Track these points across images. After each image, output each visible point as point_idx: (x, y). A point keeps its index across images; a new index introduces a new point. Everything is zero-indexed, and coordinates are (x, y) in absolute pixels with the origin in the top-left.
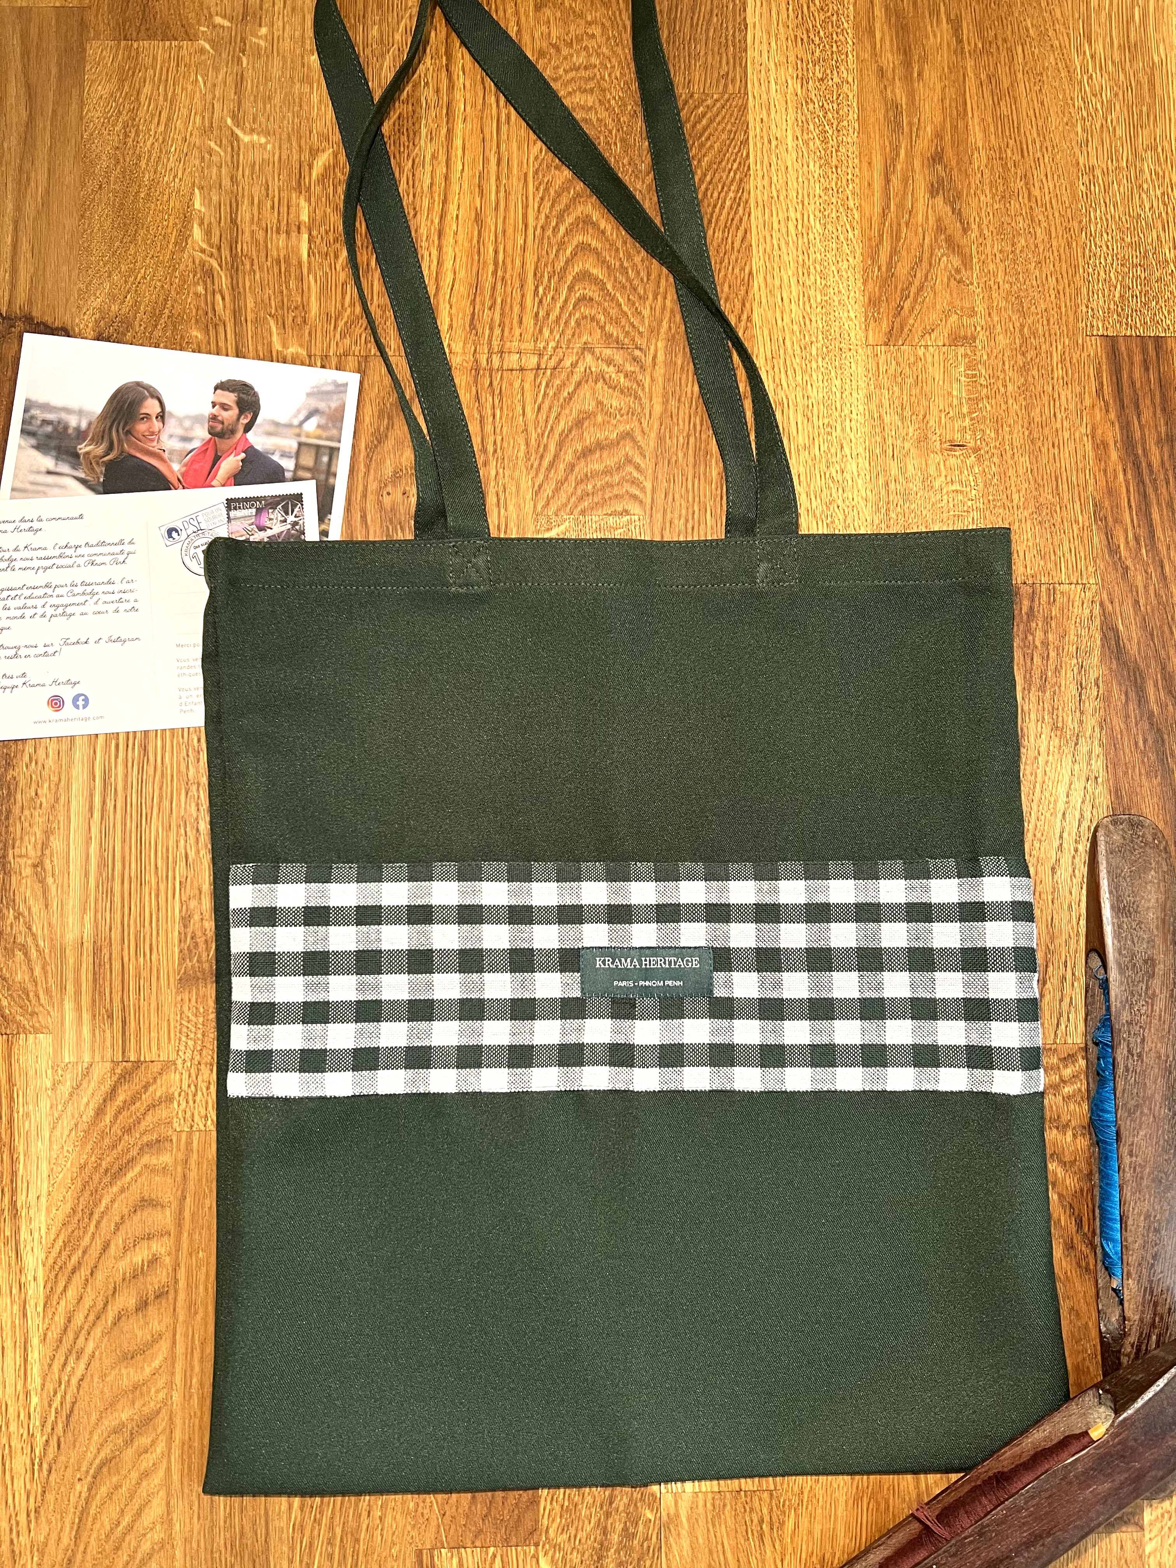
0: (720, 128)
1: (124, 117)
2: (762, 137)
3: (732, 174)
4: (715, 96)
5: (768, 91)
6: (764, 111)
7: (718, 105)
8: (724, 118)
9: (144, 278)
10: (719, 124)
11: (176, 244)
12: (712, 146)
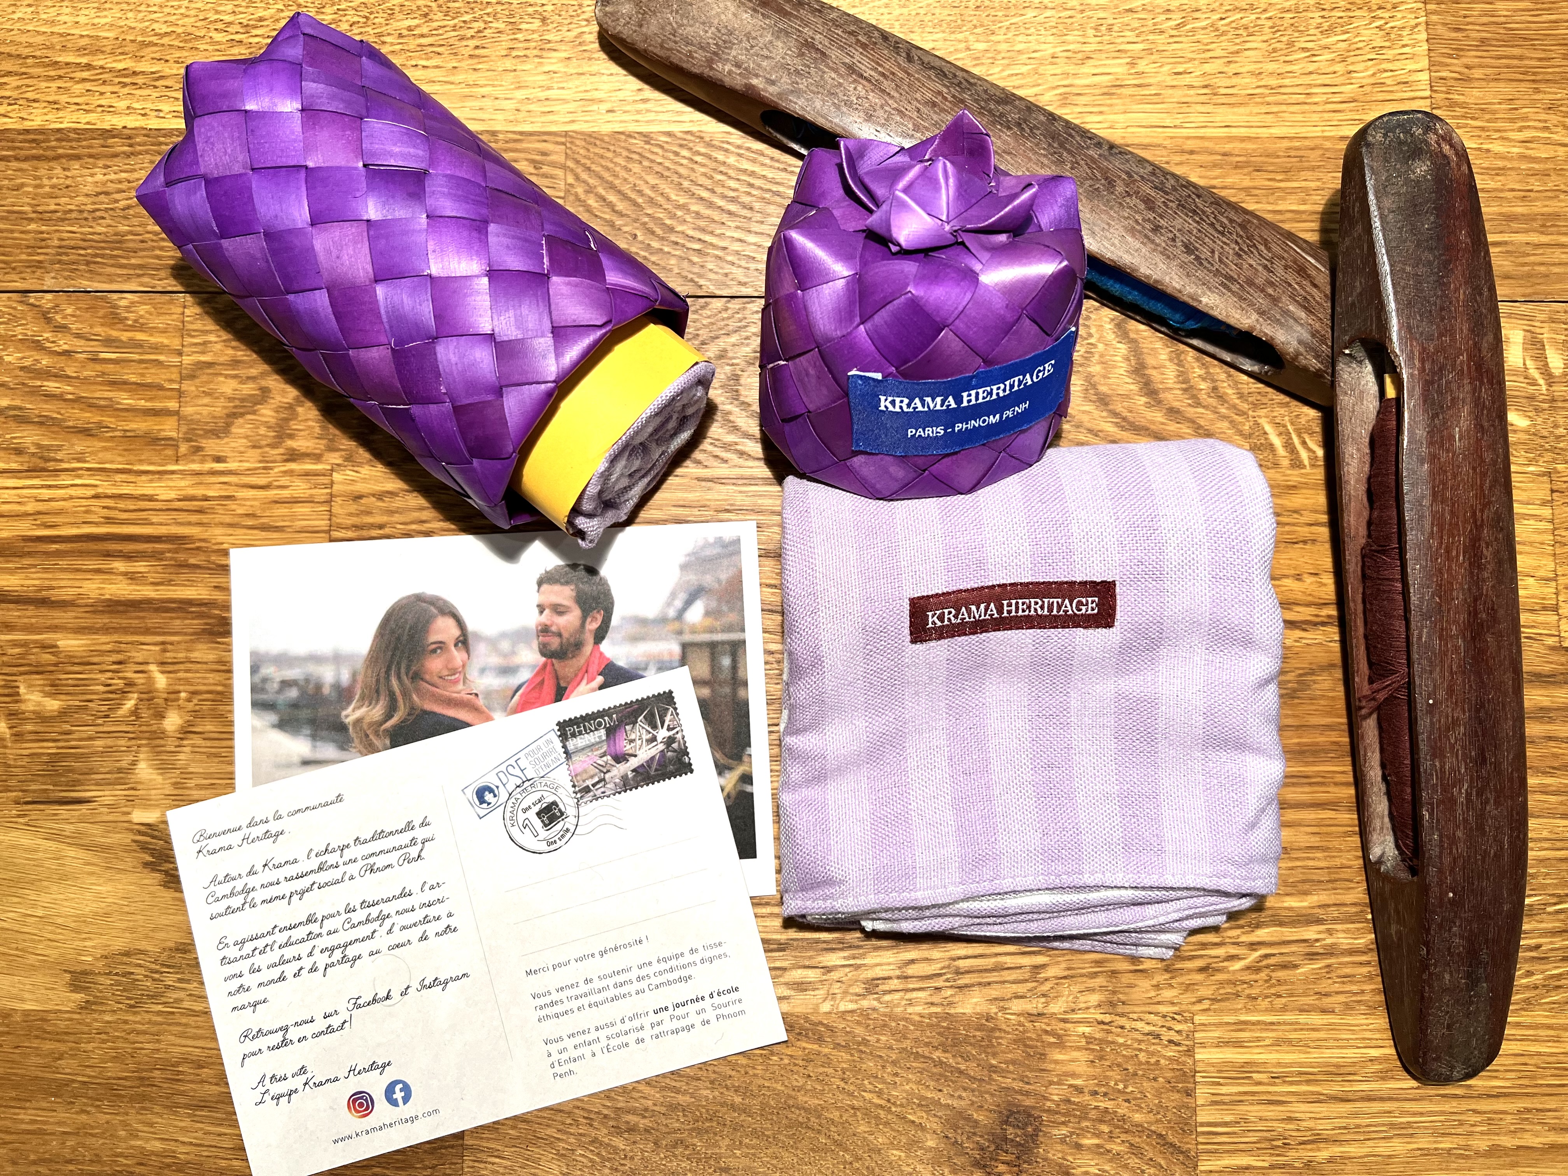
0: (623, 174)
1: (602, 1133)
2: (638, 112)
3: (698, 158)
4: (571, 180)
5: (565, 101)
6: (595, 107)
7: (584, 176)
8: (608, 169)
9: (880, 1094)
10: (616, 176)
11: (820, 1040)
12: (653, 187)
